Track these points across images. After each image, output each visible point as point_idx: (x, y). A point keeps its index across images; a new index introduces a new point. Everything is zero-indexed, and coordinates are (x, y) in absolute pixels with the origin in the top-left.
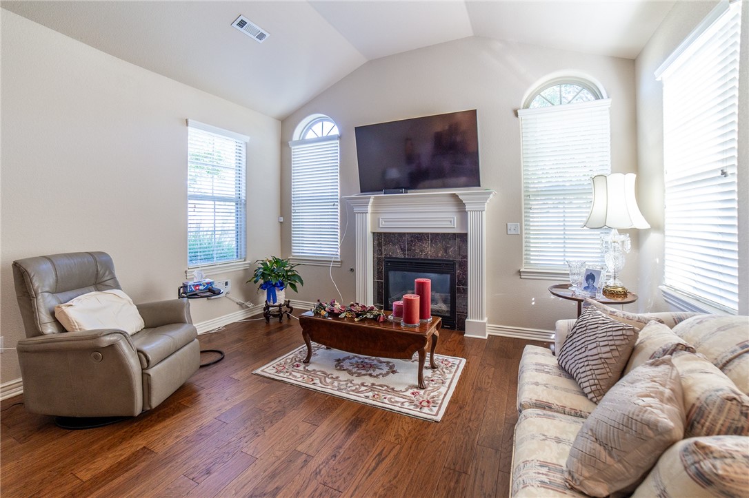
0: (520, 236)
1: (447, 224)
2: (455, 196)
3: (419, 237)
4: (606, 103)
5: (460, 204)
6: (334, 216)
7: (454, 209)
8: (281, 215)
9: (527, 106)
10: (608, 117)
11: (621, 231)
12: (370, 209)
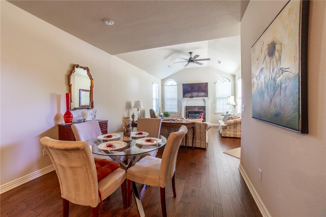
0: (215, 107)
1: (202, 104)
2: (204, 99)
3: (195, 107)
4: (231, 83)
5: (204, 100)
6: (175, 103)
7: (203, 101)
8: (162, 102)
9: (217, 82)
10: (231, 85)
11: (232, 105)
12: (185, 101)
